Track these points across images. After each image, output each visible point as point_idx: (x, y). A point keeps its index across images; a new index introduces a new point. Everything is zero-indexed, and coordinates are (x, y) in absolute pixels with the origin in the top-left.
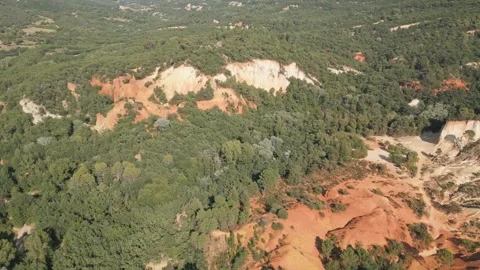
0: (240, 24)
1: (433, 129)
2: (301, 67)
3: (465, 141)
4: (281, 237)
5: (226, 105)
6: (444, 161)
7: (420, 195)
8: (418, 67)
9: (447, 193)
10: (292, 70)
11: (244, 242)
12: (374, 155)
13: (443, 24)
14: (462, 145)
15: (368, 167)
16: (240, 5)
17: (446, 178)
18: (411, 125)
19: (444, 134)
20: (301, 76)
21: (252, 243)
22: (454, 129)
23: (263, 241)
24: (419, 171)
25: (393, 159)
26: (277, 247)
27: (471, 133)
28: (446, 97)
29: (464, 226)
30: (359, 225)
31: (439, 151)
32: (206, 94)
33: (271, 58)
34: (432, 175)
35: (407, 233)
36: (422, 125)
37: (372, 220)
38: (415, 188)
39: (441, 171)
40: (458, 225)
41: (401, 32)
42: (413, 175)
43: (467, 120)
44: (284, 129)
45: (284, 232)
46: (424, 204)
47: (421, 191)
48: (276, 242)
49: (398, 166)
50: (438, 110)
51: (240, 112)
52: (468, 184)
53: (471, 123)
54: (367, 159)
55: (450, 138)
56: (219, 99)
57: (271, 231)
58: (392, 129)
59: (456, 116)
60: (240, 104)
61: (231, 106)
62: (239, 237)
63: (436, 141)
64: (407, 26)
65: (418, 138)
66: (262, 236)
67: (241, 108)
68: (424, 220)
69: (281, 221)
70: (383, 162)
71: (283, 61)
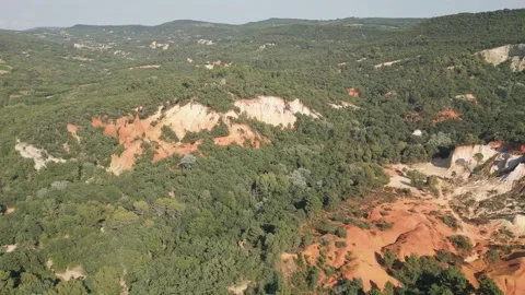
0: (219, 62)
1: (443, 155)
2: (305, 103)
3: (474, 163)
4: (346, 253)
5: (243, 141)
6: (459, 182)
7: (449, 212)
8: (411, 101)
9: (471, 209)
10: (296, 106)
11: (313, 263)
12: (396, 182)
13: (424, 61)
14: (472, 168)
15: (394, 192)
16: (210, 43)
17: (466, 196)
18: (422, 152)
19: (454, 158)
20: (306, 111)
21: (320, 261)
22: (463, 154)
23: (330, 258)
24: (441, 193)
25: (414, 184)
26: (346, 263)
27: (479, 156)
28: (445, 127)
29: (495, 234)
30: (409, 239)
31: (454, 174)
32: (221, 130)
33: (276, 95)
34: (454, 195)
35: (449, 244)
36: (431, 152)
37: (419, 234)
38: (443, 207)
39: (459, 191)
40: (489, 234)
41: (385, 69)
42: (437, 196)
43: (473, 145)
44: (308, 161)
45: (348, 249)
46: (455, 219)
47: (449, 209)
48: (343, 259)
49: (420, 189)
50: (442, 139)
51: (258, 147)
52: (487, 200)
53: (477, 147)
54: (391, 184)
55: (460, 162)
56: (235, 135)
57: (337, 250)
58: (405, 156)
59: (463, 142)
60: (256, 139)
61: (247, 141)
62: (306, 257)
63: (447, 166)
64: (389, 64)
65: (430, 164)
66: (329, 255)
67: (258, 143)
68: (459, 232)
69: (342, 240)
70: (407, 187)
71: (287, 98)
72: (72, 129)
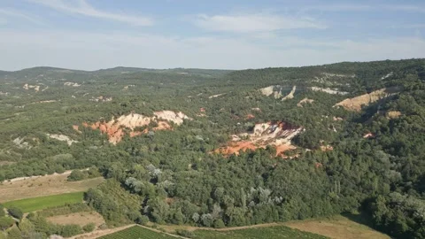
0: (101, 97)
1: (251, 130)
2: (185, 114)
3: (262, 130)
6: (258, 136)
8: (233, 112)
9: (263, 142)
10: (181, 115)
14: (262, 132)
15: (236, 141)
17: (261, 140)
18: (242, 130)
19: (255, 129)
20: (186, 117)
22: (258, 127)
24: (252, 140)
28: (250, 120)
33: (169, 109)
36: (246, 129)
38: (254, 143)
39: (258, 139)
41: (214, 99)
43: (261, 123)
46: (258, 145)
50: (249, 124)
51: (172, 131)
52: (268, 140)
53: (263, 124)
54: (234, 140)
55: (257, 130)
56: (161, 126)
59: (258, 123)
60: (171, 127)
61: (168, 128)
65: (246, 133)
66: (223, 151)
71: (176, 111)
72: (76, 128)
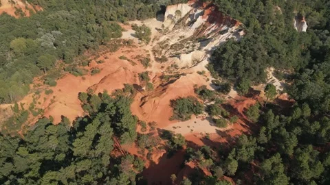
1: (161, 13)
4: (52, 98)
5: (15, 10)
6: (166, 32)
7: (149, 55)
9: (164, 51)
11: (26, 107)
12: (127, 35)
17: (165, 42)
18: (150, 11)
19: (166, 15)
21: (31, 109)
22: (172, 10)
23: (40, 103)
24: (152, 40)
25: (139, 36)
26: (50, 104)
29: (168, 68)
30: (107, 80)
34: (159, 41)
36: (156, 10)
37: (115, 75)
38: (147, 51)
39: (163, 38)
40: (165, 68)
42: (147, 43)
43: (178, 3)
45: (54, 94)
47: (151, 53)
48: (48, 102)
49: (141, 39)
51: (28, 15)
52: (175, 44)
53: (180, 5)
54: (123, 37)
55: (170, 16)
57: (46, 96)
58: (139, 15)
60: (26, 8)
62: (22, 105)
65: (155, 19)
66: (39, 101)
67: (28, 12)
68: (149, 69)
70: (132, 38)
